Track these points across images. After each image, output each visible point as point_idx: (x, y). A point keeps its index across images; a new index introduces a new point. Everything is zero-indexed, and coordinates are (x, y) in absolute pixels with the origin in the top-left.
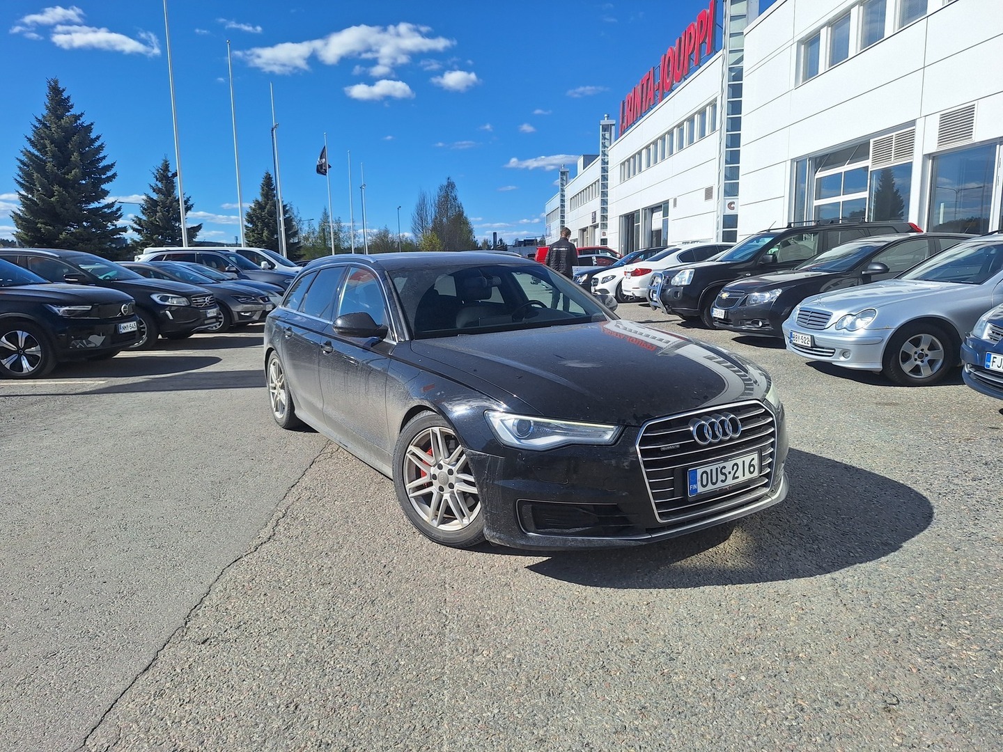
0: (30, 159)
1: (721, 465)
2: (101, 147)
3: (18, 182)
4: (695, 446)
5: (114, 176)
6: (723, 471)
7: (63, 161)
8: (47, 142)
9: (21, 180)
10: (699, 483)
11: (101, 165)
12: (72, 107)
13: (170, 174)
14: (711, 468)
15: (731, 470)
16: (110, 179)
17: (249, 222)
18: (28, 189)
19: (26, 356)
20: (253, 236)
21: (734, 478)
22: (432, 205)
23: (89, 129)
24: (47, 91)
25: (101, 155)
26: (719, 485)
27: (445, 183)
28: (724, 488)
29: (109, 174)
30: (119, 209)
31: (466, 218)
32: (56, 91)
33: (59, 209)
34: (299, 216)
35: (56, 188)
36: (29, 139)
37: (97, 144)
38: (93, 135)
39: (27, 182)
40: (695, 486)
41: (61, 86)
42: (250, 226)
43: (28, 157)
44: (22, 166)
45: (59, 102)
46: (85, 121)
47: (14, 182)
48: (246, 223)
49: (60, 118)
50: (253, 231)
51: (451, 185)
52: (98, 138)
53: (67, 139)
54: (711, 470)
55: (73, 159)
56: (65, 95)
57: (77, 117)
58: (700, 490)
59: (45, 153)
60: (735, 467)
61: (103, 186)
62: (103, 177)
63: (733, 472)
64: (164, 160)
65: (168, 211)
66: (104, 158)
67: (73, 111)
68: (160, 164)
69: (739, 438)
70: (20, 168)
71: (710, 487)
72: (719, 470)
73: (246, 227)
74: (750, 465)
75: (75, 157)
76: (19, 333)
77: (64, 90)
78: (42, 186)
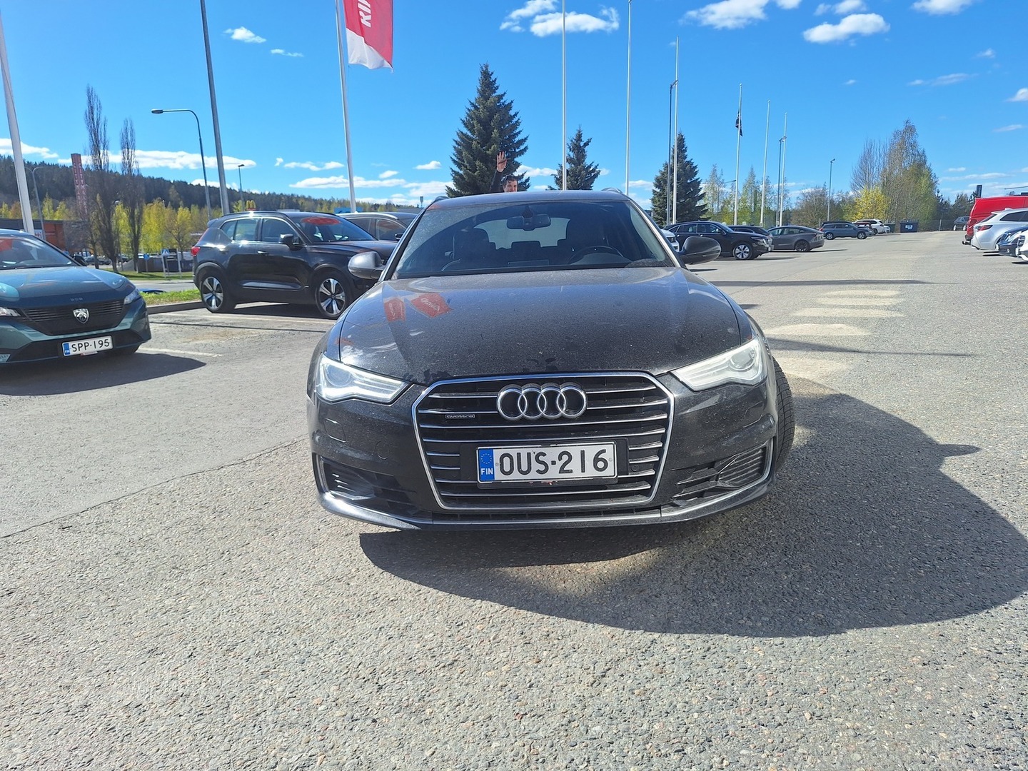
0: (462, 139)
1: (538, 450)
2: (517, 123)
3: (453, 160)
4: (497, 419)
5: (526, 149)
6: (541, 458)
7: (486, 139)
8: (475, 122)
9: (455, 158)
10: (497, 468)
11: (517, 139)
12: (497, 88)
13: (582, 144)
14: (519, 451)
15: (556, 459)
16: (522, 152)
17: (657, 186)
18: (459, 166)
19: (336, 300)
20: (659, 201)
21: (562, 471)
22: (880, 156)
23: (509, 107)
24: (479, 76)
25: (517, 131)
26: (533, 476)
27: (902, 128)
28: (542, 481)
29: (522, 147)
30: (527, 180)
31: (929, 169)
32: (486, 75)
33: (479, 183)
34: (722, 178)
35: (477, 163)
36: (463, 121)
37: (515, 120)
38: (512, 113)
39: (459, 159)
40: (490, 471)
41: (490, 70)
42: (658, 190)
43: (460, 137)
44: (457, 146)
45: (488, 84)
46: (506, 100)
47: (450, 159)
48: (654, 188)
49: (487, 99)
50: (660, 195)
51: (910, 130)
52: (516, 115)
53: (491, 118)
54: (519, 455)
55: (493, 135)
56: (493, 78)
57: (501, 97)
58: (499, 476)
59: (473, 133)
60: (565, 458)
61: (516, 159)
62: (517, 150)
63: (560, 464)
64: (577, 130)
65: (577, 180)
66: (519, 132)
67: (498, 92)
68: (574, 135)
69: (580, 419)
70: (455, 147)
71: (516, 476)
72: (533, 457)
73: (654, 191)
74: (596, 459)
75: (495, 133)
76: (332, 280)
77: (492, 73)
78: (469, 162)
